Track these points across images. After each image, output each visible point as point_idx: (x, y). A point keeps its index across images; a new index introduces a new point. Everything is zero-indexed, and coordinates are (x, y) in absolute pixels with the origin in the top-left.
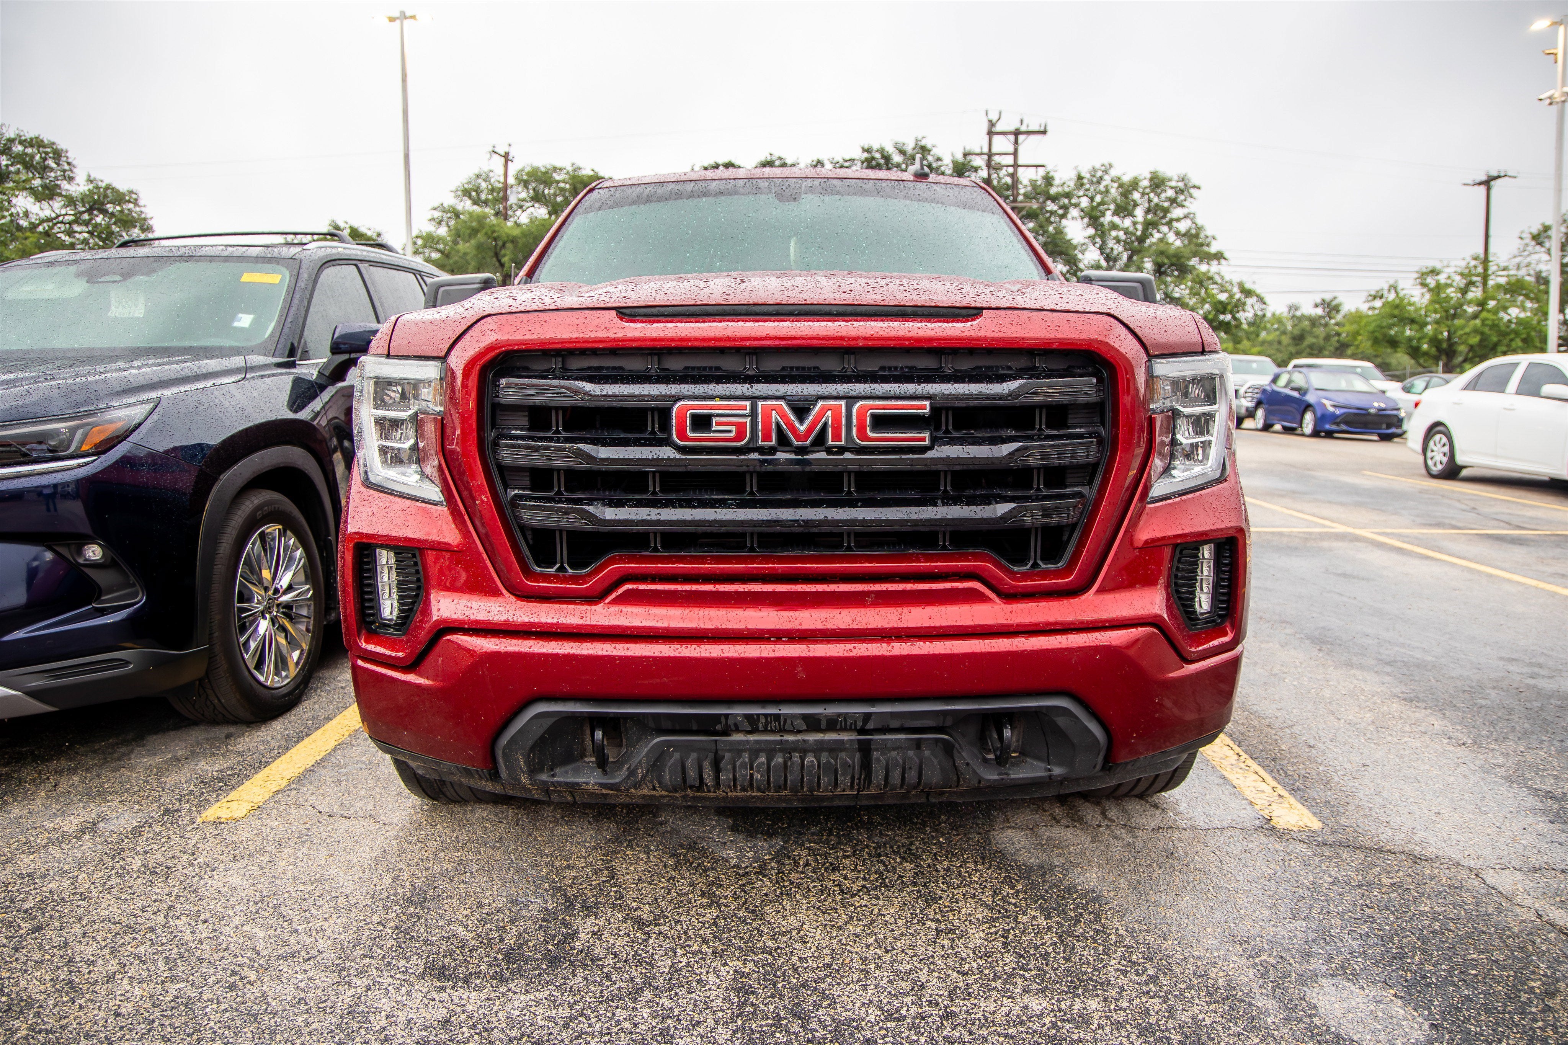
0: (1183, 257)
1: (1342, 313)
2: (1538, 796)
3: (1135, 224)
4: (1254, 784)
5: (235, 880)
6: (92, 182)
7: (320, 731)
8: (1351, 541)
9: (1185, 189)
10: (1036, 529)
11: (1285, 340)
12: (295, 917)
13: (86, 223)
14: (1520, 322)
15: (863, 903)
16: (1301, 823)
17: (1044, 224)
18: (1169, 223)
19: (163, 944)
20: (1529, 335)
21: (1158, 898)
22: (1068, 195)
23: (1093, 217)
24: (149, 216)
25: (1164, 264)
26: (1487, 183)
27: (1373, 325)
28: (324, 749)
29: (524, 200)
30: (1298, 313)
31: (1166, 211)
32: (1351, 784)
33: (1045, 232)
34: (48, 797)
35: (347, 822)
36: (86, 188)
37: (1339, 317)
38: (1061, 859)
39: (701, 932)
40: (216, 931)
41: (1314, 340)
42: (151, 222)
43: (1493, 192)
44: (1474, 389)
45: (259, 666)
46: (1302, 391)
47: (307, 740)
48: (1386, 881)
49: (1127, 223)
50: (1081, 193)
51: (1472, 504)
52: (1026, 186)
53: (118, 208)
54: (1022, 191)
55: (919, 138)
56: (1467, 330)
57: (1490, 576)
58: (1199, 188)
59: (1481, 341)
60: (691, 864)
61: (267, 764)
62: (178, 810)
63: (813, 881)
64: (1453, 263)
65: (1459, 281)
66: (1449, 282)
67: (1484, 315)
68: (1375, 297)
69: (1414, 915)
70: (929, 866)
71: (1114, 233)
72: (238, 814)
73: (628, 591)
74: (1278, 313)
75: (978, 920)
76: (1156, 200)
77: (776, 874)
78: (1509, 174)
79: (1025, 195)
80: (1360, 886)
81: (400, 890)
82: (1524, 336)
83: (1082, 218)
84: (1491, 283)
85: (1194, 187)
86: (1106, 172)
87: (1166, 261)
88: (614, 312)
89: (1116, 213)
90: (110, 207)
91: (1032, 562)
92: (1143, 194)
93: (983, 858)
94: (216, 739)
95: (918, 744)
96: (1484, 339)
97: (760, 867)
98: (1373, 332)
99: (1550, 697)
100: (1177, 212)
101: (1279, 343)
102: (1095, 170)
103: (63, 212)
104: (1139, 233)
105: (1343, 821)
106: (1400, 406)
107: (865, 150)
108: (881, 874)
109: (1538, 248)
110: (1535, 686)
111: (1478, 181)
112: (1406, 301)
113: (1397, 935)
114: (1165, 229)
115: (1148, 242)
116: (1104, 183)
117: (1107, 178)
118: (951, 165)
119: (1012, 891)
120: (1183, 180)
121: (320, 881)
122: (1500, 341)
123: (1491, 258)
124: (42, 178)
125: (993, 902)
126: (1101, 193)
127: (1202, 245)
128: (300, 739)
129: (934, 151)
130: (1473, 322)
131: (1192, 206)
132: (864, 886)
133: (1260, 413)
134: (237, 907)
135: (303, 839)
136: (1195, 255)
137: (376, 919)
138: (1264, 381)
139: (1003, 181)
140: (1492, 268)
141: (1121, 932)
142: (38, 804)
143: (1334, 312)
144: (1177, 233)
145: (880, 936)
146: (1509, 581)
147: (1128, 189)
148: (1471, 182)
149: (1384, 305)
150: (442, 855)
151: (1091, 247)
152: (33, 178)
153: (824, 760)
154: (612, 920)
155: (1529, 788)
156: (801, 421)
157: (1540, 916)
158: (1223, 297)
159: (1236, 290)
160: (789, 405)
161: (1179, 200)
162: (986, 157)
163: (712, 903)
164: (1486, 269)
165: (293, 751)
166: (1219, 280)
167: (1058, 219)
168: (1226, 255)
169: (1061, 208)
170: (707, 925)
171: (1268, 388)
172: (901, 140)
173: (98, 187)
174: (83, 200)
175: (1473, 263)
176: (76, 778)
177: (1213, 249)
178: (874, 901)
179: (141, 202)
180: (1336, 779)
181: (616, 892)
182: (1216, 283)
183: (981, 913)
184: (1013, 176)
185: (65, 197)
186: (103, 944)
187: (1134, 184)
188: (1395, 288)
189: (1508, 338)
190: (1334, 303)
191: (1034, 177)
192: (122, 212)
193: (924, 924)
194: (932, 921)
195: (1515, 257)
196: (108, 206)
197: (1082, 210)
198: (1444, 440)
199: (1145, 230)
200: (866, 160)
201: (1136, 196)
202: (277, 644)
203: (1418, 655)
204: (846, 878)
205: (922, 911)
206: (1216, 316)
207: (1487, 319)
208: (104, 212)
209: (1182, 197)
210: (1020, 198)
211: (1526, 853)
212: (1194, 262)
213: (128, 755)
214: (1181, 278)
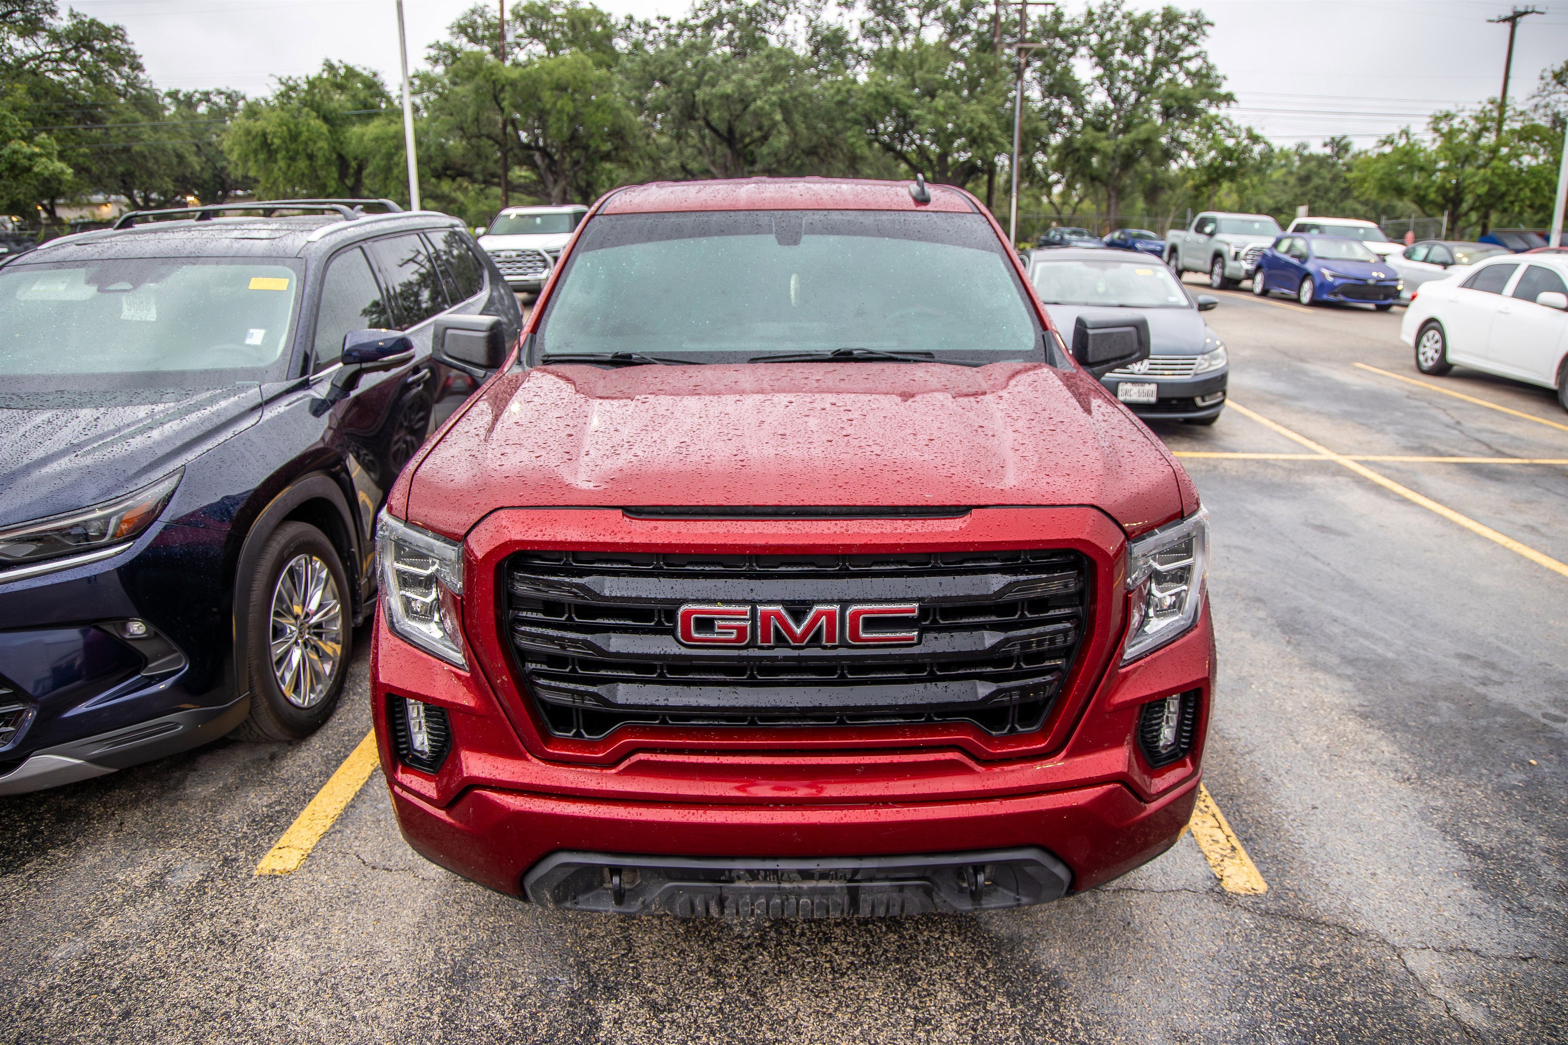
0: (1190, 100)
1: (1351, 153)
2: (1467, 852)
3: (1144, 62)
4: (1210, 831)
5: (295, 953)
6: (75, 17)
7: (356, 752)
8: (1334, 474)
9: (1199, 25)
10: (1014, 706)
11: (1292, 180)
12: (351, 998)
13: (73, 61)
14: (1532, 171)
15: (852, 984)
16: (1248, 886)
17: (1052, 63)
18: (1180, 63)
19: (239, 1035)
20: (1538, 184)
21: (1111, 982)
22: (1078, 32)
23: (1102, 55)
24: (138, 53)
25: (1171, 107)
26: (1513, 20)
27: (1381, 172)
28: (361, 777)
29: (521, 37)
30: (1306, 153)
31: (1177, 49)
32: (1299, 832)
33: (1053, 71)
34: (116, 840)
35: (388, 875)
36: (70, 23)
37: (1347, 158)
38: (1029, 929)
39: (709, 1021)
40: (283, 1017)
41: (1320, 182)
42: (141, 61)
43: (1518, 30)
44: (1471, 287)
45: (296, 689)
46: (1303, 258)
47: (346, 764)
48: (1317, 963)
49: (1137, 62)
50: (1091, 30)
51: (1456, 415)
52: (1034, 23)
53: (105, 45)
54: (1030, 28)
56: (1476, 179)
57: (1462, 529)
58: (1212, 25)
59: (1490, 189)
60: (700, 932)
61: (311, 796)
62: (235, 860)
63: (808, 956)
64: (1468, 107)
65: (1473, 126)
66: (1462, 127)
67: (1495, 163)
68: (1385, 143)
69: (1338, 1006)
70: (911, 938)
71: (1122, 73)
72: (292, 864)
73: (640, 762)
74: (1286, 148)
75: (952, 1006)
76: (1167, 37)
77: (776, 946)
78: (1537, 9)
79: (1033, 32)
80: (1292, 969)
81: (442, 966)
82: (1533, 185)
83: (1091, 57)
84: (1505, 128)
85: (1208, 24)
86: (1117, 7)
87: (1175, 104)
88: (620, 511)
89: (1125, 51)
90: (97, 45)
91: (1009, 726)
92: (1154, 31)
93: (959, 928)
94: (261, 760)
95: (901, 889)
96: (1493, 188)
97: (761, 937)
98: (1381, 179)
99: (1497, 712)
100: (1189, 51)
101: (1285, 183)
102: (1106, 5)
103: (49, 49)
104: (1148, 73)
105: (1287, 883)
106: (1399, 276)
108: (867, 947)
109: (1559, 87)
110: (1484, 697)
111: (1503, 17)
112: (1416, 147)
113: (1319, 1032)
114: (1175, 68)
115: (1158, 81)
116: (1114, 20)
117: (1118, 14)
119: (983, 971)
120: (1196, 16)
121: (371, 953)
122: (1508, 190)
123: (1508, 101)
124: (22, 11)
125: (967, 984)
126: (1111, 30)
127: (1212, 86)
128: (339, 762)
130: (1482, 171)
131: (1204, 44)
132: (852, 963)
133: (1259, 278)
134: (300, 988)
135: (352, 897)
136: (1204, 96)
137: (423, 1003)
138: (1266, 243)
139: (1011, 18)
140: (1509, 113)
141: (1077, 1024)
142: (108, 850)
143: (1342, 152)
144: (1188, 73)
145: (866, 1027)
146: (1479, 537)
147: (1139, 25)
148: (1496, 18)
149: (1393, 152)
150: (477, 920)
151: (1099, 89)
152: (15, 12)
153: (817, 901)
154: (631, 1005)
155: (1462, 841)
156: (798, 621)
157: (1448, 1010)
158: (1230, 143)
159: (1244, 135)
160: (787, 609)
161: (1190, 38)
163: (718, 984)
164: (1502, 114)
165: (334, 778)
166: (1227, 125)
167: (1066, 58)
168: (1236, 97)
169: (1069, 45)
170: (714, 1011)
171: (1269, 253)
173: (82, 23)
174: (67, 36)
175: (1489, 107)
176: (139, 814)
177: (1223, 90)
178: (861, 982)
179: (129, 39)
180: (1286, 826)
181: (633, 968)
182: (1224, 128)
183: (954, 999)
184: (1022, 12)
185: (49, 31)
186: (187, 1033)
187: (1146, 21)
188: (1407, 134)
189: (1517, 188)
190: (1343, 142)
191: (1043, 13)
192: (109, 48)
193: (904, 1012)
194: (911, 1008)
195: (1534, 97)
196: (95, 42)
197: (1091, 48)
198: (1437, 336)
199: (1154, 70)
201: (1147, 33)
202: (310, 660)
203: (1380, 649)
204: (837, 953)
205: (903, 994)
206: (1222, 162)
207: (1497, 168)
208: (92, 49)
209: (1194, 35)
210: (1028, 35)
211: (1446, 928)
212: (1203, 104)
213: (182, 781)
214: (1189, 121)
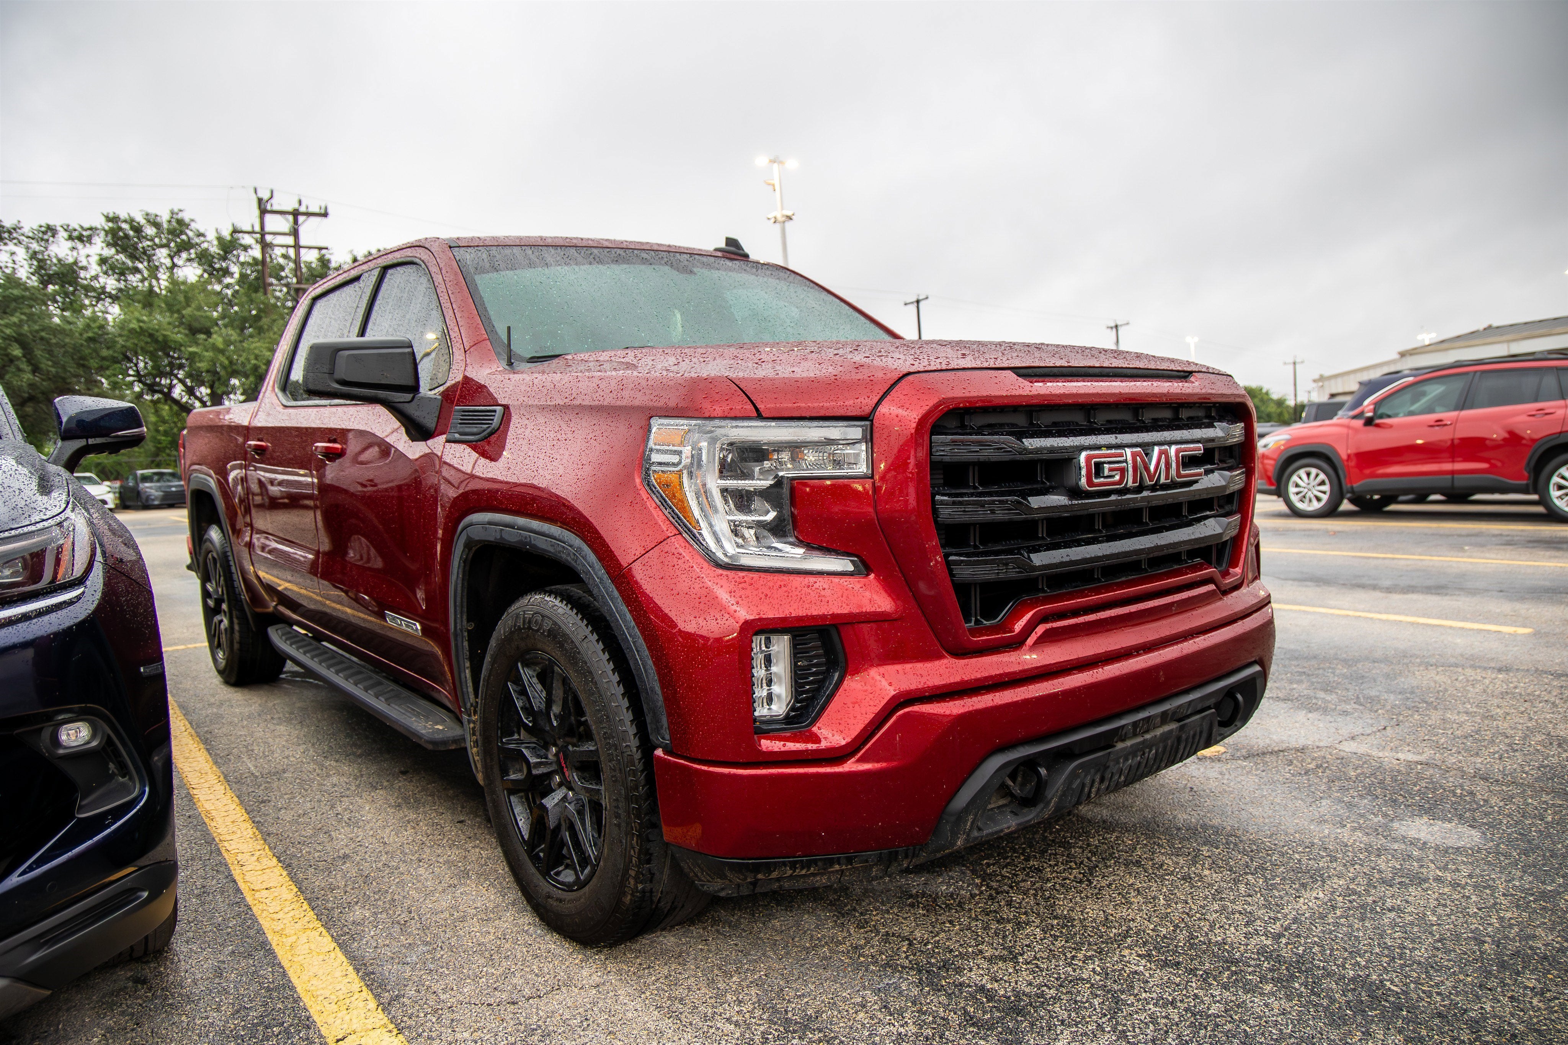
48: (1311, 766)
55: (176, 210)
73: (1045, 632)
80: (1307, 773)
88: (1009, 371)
107: (109, 219)
118: (215, 242)
129: (193, 226)
153: (1159, 751)
157: (1398, 759)
160: (1143, 450)
162: (258, 236)
172: (152, 211)
191: (312, 260)
200: (112, 229)
